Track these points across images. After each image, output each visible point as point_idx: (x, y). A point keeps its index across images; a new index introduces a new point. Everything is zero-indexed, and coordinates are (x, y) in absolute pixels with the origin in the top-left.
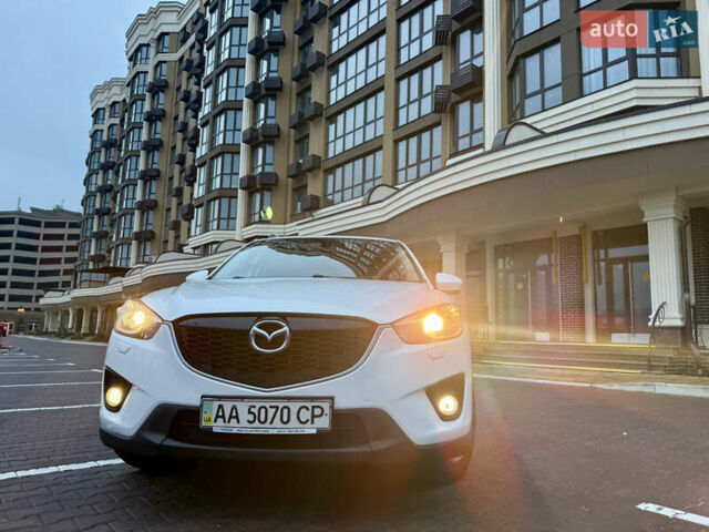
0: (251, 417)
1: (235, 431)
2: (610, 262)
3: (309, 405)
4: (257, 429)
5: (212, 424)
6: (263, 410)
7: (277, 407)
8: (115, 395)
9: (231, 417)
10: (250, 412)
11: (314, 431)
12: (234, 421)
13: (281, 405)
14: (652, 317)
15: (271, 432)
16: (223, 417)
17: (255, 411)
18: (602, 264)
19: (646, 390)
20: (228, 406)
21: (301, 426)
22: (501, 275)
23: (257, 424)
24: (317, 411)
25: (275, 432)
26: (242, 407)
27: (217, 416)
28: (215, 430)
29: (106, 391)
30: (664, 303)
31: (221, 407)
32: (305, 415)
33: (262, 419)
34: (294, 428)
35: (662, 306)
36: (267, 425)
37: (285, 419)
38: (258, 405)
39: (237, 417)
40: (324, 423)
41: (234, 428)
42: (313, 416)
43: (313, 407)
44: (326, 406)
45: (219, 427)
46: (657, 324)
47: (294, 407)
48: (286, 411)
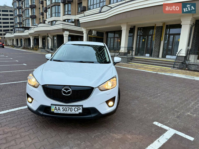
0: (63, 110)
1: (59, 113)
2: (170, 35)
3: (77, 107)
4: (64, 112)
5: (54, 111)
6: (66, 109)
7: (69, 108)
8: (30, 100)
9: (58, 109)
10: (63, 109)
11: (78, 113)
12: (59, 111)
13: (70, 107)
14: (177, 53)
15: (68, 113)
16: (56, 109)
17: (64, 108)
18: (167, 35)
19: (171, 75)
20: (57, 107)
21: (75, 112)
22: (139, 36)
23: (64, 111)
24: (79, 109)
25: (69, 113)
26: (61, 108)
27: (55, 109)
28: (55, 112)
29: (27, 98)
30: (182, 49)
31: (56, 107)
32: (76, 110)
33: (66, 110)
34: (73, 112)
35: (181, 50)
36: (67, 112)
37: (71, 110)
38: (65, 107)
39: (60, 110)
40: (81, 111)
41: (59, 112)
42: (78, 110)
43: (78, 108)
44: (81, 107)
45: (56, 111)
46: (178, 55)
47: (73, 108)
48: (71, 109)
